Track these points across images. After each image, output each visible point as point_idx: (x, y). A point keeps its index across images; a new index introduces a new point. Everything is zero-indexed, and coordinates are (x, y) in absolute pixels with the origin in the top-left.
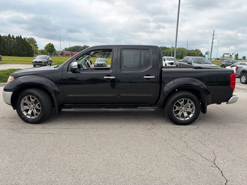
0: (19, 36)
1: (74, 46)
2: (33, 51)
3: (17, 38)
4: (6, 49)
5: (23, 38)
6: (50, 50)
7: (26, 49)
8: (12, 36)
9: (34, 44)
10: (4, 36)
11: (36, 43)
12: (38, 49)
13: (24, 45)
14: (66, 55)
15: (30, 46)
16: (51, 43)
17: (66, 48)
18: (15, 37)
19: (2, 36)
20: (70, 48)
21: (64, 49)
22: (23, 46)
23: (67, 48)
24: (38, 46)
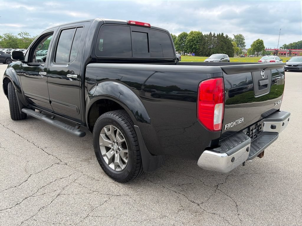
0: (221, 34)
1: (299, 42)
2: (233, 50)
3: (219, 36)
4: (205, 49)
5: (225, 35)
6: (257, 48)
7: (225, 48)
8: (213, 34)
9: (242, 41)
10: (206, 35)
11: (244, 40)
12: (245, 48)
13: (224, 44)
14: (282, 54)
15: (232, 44)
16: (260, 39)
17: (285, 44)
18: (216, 35)
19: (204, 35)
20: (291, 44)
21: (281, 47)
22: (222, 45)
23: (287, 44)
24: (245, 44)
